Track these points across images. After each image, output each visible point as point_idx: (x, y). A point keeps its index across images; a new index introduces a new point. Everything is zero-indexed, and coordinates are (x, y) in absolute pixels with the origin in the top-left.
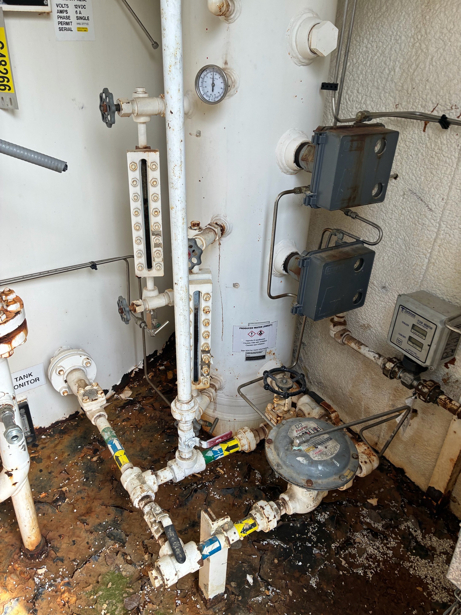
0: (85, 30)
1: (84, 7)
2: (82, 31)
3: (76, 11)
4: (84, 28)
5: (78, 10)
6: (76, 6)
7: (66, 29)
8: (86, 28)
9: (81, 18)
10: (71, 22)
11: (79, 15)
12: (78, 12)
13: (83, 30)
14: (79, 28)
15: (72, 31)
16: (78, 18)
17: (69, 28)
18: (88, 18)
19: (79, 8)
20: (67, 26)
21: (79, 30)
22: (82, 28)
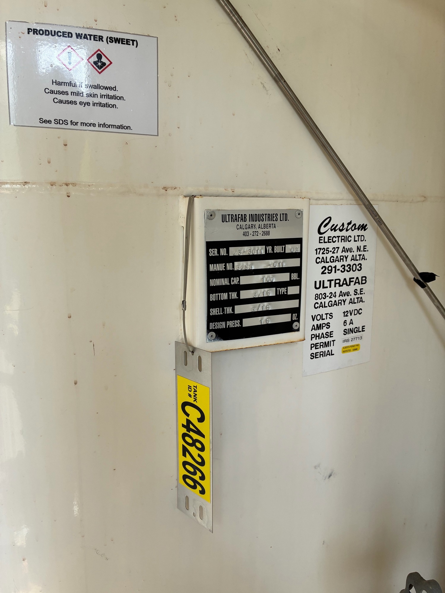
0: (355, 348)
1: (359, 312)
2: (350, 351)
3: (345, 322)
4: (353, 346)
5: (348, 319)
6: (345, 314)
7: (323, 354)
8: (357, 345)
9: (351, 331)
10: (333, 341)
11: (348, 327)
12: (348, 322)
13: (352, 349)
14: (346, 347)
15: (332, 355)
16: (346, 332)
17: (328, 351)
18: (363, 329)
19: (351, 314)
20: (326, 349)
21: (344, 350)
22: (351, 346)
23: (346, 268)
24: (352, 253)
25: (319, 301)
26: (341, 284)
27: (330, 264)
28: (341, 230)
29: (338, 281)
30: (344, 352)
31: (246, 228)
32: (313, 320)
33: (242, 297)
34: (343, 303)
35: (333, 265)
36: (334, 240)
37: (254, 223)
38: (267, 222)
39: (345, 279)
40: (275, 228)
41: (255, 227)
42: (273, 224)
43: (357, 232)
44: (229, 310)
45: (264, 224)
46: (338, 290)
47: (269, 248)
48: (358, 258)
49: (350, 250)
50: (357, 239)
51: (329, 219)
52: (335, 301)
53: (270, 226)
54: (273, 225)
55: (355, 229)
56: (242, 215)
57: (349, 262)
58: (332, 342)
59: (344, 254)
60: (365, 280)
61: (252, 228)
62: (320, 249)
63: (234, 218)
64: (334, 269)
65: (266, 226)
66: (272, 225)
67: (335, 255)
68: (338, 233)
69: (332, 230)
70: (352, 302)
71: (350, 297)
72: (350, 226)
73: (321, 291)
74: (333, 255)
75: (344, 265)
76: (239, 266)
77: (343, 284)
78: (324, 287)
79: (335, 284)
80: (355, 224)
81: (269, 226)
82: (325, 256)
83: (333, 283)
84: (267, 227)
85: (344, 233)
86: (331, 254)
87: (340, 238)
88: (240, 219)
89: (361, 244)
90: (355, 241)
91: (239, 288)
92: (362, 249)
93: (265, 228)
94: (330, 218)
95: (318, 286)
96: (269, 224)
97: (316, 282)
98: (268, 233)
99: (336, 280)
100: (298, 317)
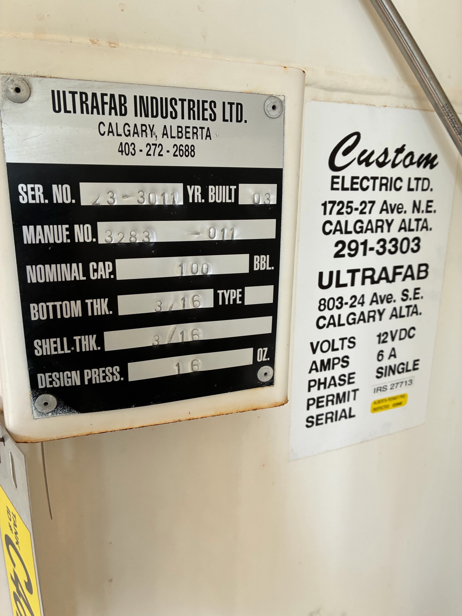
0: (399, 401)
1: (409, 333)
2: (387, 407)
3: (380, 354)
4: (394, 398)
5: (387, 348)
6: (382, 338)
7: (333, 417)
8: (403, 396)
9: (392, 370)
10: (355, 391)
11: (386, 362)
12: (386, 354)
13: (391, 403)
14: (379, 402)
15: (351, 416)
16: (380, 373)
17: (344, 410)
18: (415, 365)
19: (393, 338)
20: (339, 407)
21: (376, 406)
22: (390, 399)
23: (389, 246)
24: (402, 216)
25: (327, 313)
26: (376, 278)
27: (354, 236)
28: (381, 165)
29: (369, 273)
30: (375, 410)
31: (127, 133)
32: (314, 351)
34: (377, 316)
35: (360, 238)
36: (365, 185)
37: (149, 121)
38: (186, 122)
39: (384, 269)
40: (208, 138)
41: (152, 131)
42: (204, 128)
43: (415, 171)
44: (88, 343)
45: (178, 127)
46: (369, 290)
48: (414, 225)
49: (398, 208)
50: (413, 185)
51: (354, 138)
52: (362, 313)
53: (196, 133)
54: (205, 131)
55: (411, 163)
56: (112, 96)
57: (394, 233)
58: (352, 394)
59: (385, 216)
60: (426, 271)
61: (144, 133)
62: (333, 203)
63: (89, 102)
64: (361, 248)
65: (184, 132)
66: (200, 130)
67: (365, 218)
68: (373, 170)
69: (360, 163)
70: (396, 314)
71: (392, 305)
72: (401, 157)
73: (334, 292)
74: (362, 217)
75: (384, 240)
77: (380, 278)
78: (338, 285)
79: (364, 278)
80: (411, 154)
81: (194, 133)
82: (342, 218)
83: (359, 276)
84: (188, 135)
85: (387, 171)
86: (356, 215)
87: (378, 182)
88: (107, 107)
89: (421, 197)
90: (410, 190)
92: (423, 207)
93: (181, 138)
94: (358, 134)
95: (325, 282)
96: (194, 128)
97: (321, 274)
98: (190, 151)
99: (365, 270)
100: (271, 354)
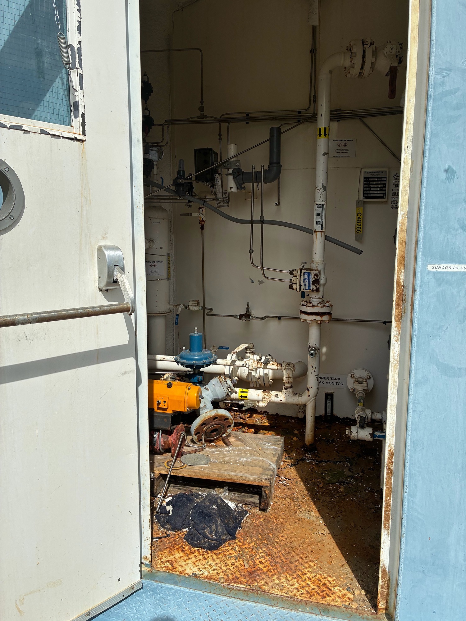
33: (371, 189)
40: (380, 175)
44: (368, 192)
47: (378, 179)
56: (372, 172)
61: (374, 175)
65: (377, 174)
76: (371, 183)
91: (371, 187)
100: (385, 195)
